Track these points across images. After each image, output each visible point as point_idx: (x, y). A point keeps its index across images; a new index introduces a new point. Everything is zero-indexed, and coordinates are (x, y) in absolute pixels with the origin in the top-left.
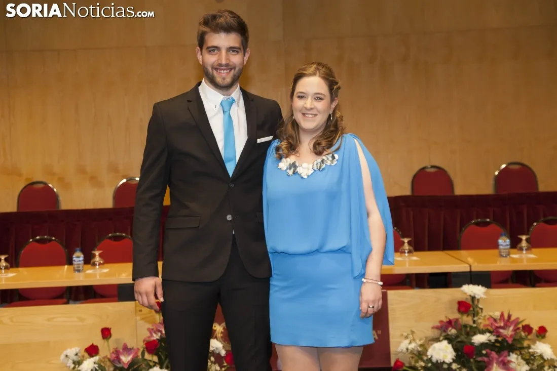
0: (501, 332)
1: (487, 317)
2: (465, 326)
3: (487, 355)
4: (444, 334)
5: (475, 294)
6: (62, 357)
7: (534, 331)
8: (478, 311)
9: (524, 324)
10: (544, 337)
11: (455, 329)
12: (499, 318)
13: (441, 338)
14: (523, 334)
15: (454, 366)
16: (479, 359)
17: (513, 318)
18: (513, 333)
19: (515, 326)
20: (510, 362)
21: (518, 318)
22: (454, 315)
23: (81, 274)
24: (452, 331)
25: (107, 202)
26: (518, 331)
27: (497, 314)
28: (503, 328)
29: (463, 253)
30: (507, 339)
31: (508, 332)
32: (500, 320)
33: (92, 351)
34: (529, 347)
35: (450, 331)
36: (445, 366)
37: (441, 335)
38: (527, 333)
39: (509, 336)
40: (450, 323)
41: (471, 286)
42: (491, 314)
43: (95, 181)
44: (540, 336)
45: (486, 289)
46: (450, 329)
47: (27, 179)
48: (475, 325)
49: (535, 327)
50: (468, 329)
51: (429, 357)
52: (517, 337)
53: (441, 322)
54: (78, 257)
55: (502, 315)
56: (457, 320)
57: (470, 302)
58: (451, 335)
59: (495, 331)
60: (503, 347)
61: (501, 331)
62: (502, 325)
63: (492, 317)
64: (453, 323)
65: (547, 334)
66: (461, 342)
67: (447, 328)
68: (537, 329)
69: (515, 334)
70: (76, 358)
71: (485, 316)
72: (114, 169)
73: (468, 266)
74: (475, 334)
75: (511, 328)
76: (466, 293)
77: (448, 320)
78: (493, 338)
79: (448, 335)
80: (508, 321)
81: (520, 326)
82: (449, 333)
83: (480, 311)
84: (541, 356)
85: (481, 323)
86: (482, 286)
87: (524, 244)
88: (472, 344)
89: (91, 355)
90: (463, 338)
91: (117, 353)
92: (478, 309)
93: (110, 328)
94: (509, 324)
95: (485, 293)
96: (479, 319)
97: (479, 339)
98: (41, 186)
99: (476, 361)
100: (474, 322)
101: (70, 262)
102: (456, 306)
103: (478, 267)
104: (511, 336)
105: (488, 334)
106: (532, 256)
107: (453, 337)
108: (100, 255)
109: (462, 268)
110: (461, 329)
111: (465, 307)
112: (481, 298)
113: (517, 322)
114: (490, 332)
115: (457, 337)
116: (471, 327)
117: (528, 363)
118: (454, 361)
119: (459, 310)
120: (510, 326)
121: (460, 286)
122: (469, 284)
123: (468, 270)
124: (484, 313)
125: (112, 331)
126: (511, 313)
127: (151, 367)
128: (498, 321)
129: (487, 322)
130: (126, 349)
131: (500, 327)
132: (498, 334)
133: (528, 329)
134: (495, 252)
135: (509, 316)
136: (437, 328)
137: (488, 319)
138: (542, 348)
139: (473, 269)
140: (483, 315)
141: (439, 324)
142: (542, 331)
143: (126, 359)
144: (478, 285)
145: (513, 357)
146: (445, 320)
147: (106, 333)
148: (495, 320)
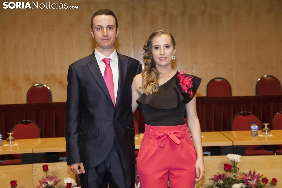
0: (249, 183)
1: (242, 173)
2: (229, 179)
4: (216, 183)
5: (234, 160)
7: (269, 181)
8: (236, 169)
9: (263, 177)
10: (275, 185)
11: (223, 180)
12: (248, 174)
13: (214, 186)
14: (262, 183)
17: (256, 174)
18: (256, 183)
19: (257, 179)
21: (259, 174)
22: (222, 172)
24: (221, 182)
26: (259, 182)
27: (247, 172)
28: (250, 180)
30: (252, 187)
31: (253, 183)
32: (249, 175)
35: (220, 181)
37: (214, 183)
38: (264, 183)
39: (253, 185)
40: (220, 177)
41: (232, 155)
42: (244, 171)
44: (273, 184)
45: (241, 156)
46: (219, 180)
48: (234, 178)
49: (270, 179)
50: (230, 180)
52: (259, 186)
53: (215, 176)
55: (250, 172)
56: (224, 175)
57: (231, 164)
58: (220, 184)
59: (246, 182)
61: (249, 182)
62: (250, 178)
63: (244, 173)
64: (222, 177)
65: (277, 183)
67: (218, 179)
69: (257, 184)
71: (240, 173)
73: (231, 142)
74: (235, 183)
75: (255, 180)
76: (229, 159)
77: (219, 175)
78: (244, 186)
79: (218, 184)
80: (253, 175)
81: (261, 179)
82: (219, 183)
83: (237, 170)
85: (238, 177)
86: (239, 155)
87: (266, 128)
90: (226, 186)
92: (236, 168)
93: (16, 181)
94: (254, 178)
95: (240, 159)
96: (237, 174)
97: (236, 187)
100: (235, 176)
102: (223, 167)
103: (237, 143)
104: (255, 185)
105: (241, 184)
106: (271, 135)
107: (222, 185)
109: (229, 143)
110: (226, 180)
111: (228, 167)
112: (238, 162)
113: (258, 176)
114: (243, 182)
115: (224, 185)
116: (232, 179)
119: (225, 169)
120: (254, 179)
121: (226, 154)
122: (231, 153)
123: (231, 144)
124: (240, 171)
126: (255, 171)
128: (248, 176)
129: (241, 177)
131: (248, 180)
132: (247, 184)
133: (265, 180)
134: (249, 132)
135: (254, 173)
136: (212, 179)
137: (242, 174)
139: (235, 144)
140: (239, 172)
141: (214, 177)
142: (274, 181)
144: (237, 154)
146: (217, 175)
148: (246, 175)
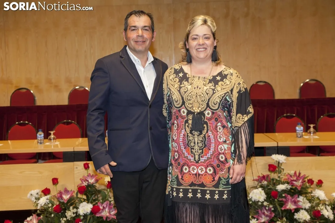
0: (294, 184)
1: (287, 174)
2: (273, 180)
3: (285, 197)
4: (260, 184)
5: (279, 160)
6: (29, 195)
7: (315, 183)
8: (281, 170)
9: (308, 178)
10: (321, 186)
11: (267, 181)
12: (293, 175)
13: (258, 187)
14: (308, 185)
15: (265, 203)
16: (280, 199)
17: (301, 175)
18: (301, 184)
19: (303, 180)
20: (299, 201)
21: (305, 175)
22: (266, 173)
23: (42, 145)
24: (265, 183)
26: (304, 183)
27: (292, 172)
28: (295, 181)
30: (297, 188)
31: (299, 183)
32: (294, 176)
33: (46, 192)
34: (311, 193)
35: (264, 182)
36: (260, 203)
37: (258, 184)
38: (310, 184)
39: (299, 186)
40: (264, 177)
41: (277, 155)
42: (289, 172)
43: (57, 88)
44: (319, 185)
45: (286, 157)
46: (263, 181)
47: (16, 87)
48: (279, 179)
49: (316, 181)
50: (275, 181)
51: (250, 198)
52: (304, 187)
53: (259, 176)
55: (295, 173)
56: (268, 176)
57: (276, 165)
58: (264, 185)
59: (291, 183)
60: (294, 192)
61: (294, 182)
62: (295, 179)
63: (289, 174)
64: (266, 178)
65: (323, 185)
66: (270, 189)
68: (317, 181)
69: (302, 184)
70: (37, 196)
71: (285, 173)
72: (68, 81)
73: (276, 143)
74: (279, 184)
75: (300, 181)
76: (274, 160)
77: (263, 176)
78: (289, 187)
79: (262, 185)
80: (298, 176)
81: (306, 180)
82: (263, 184)
83: (282, 170)
84: (318, 198)
85: (282, 178)
86: (284, 155)
87: (312, 129)
88: (277, 190)
89: (45, 195)
90: (271, 187)
91: (61, 193)
92: (281, 169)
93: (58, 179)
94: (299, 179)
95: (285, 159)
96: (282, 175)
97: (280, 187)
98: (24, 90)
99: (278, 201)
100: (279, 177)
102: (268, 167)
103: (281, 144)
104: (300, 186)
105: (286, 185)
106: (317, 137)
107: (266, 186)
108: (54, 134)
109: (273, 144)
110: (270, 181)
111: (272, 168)
112: (283, 163)
113: (304, 177)
114: (288, 183)
115: (268, 186)
116: (277, 180)
117: (310, 202)
118: (265, 200)
119: (269, 170)
120: (300, 180)
121: (271, 155)
122: (276, 154)
123: (276, 145)
124: (285, 172)
125: (59, 180)
126: (300, 172)
127: (82, 202)
128: (293, 176)
129: (286, 178)
130: (66, 191)
132: (292, 185)
133: (311, 182)
134: (294, 134)
135: (300, 174)
136: (256, 180)
137: (287, 175)
138: (320, 193)
139: (279, 145)
140: (284, 173)
141: (257, 178)
142: (320, 183)
143: (66, 197)
144: (282, 155)
145: (301, 198)
146: (261, 176)
147: (55, 181)
148: (291, 176)
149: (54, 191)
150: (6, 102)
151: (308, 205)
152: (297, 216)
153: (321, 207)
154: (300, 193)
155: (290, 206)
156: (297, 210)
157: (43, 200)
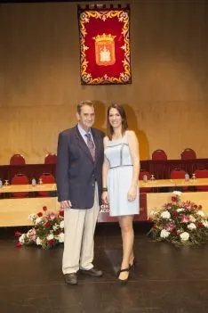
0: (187, 208)
3: (182, 216)
5: (178, 194)
6: (29, 217)
9: (195, 204)
10: (201, 209)
11: (171, 207)
13: (166, 210)
15: (170, 220)
16: (179, 217)
17: (191, 203)
20: (190, 218)
21: (193, 203)
22: (170, 202)
23: (35, 187)
25: (43, 162)
26: (193, 207)
27: (185, 201)
29: (171, 180)
30: (189, 210)
31: (189, 208)
32: (186, 203)
33: (40, 215)
34: (196, 213)
36: (167, 220)
38: (195, 208)
40: (169, 205)
41: (176, 191)
42: (183, 201)
43: (38, 154)
45: (182, 192)
46: (169, 207)
47: (13, 154)
48: (177, 205)
49: (198, 206)
50: (175, 207)
52: (192, 209)
54: (34, 181)
55: (187, 201)
56: (171, 204)
57: (176, 197)
59: (185, 207)
60: (187, 213)
62: (187, 205)
66: (173, 211)
70: (34, 217)
72: (45, 150)
74: (178, 208)
76: (174, 194)
78: (184, 210)
79: (168, 209)
80: (189, 203)
81: (193, 205)
83: (179, 200)
84: (200, 216)
85: (179, 204)
87: (194, 177)
88: (177, 212)
91: (49, 215)
94: (190, 205)
95: (181, 194)
97: (179, 210)
98: (18, 156)
101: (30, 183)
102: (171, 199)
105: (182, 208)
106: (197, 181)
107: (170, 210)
108: (42, 181)
109: (174, 185)
110: (173, 207)
111: (175, 199)
117: (196, 218)
118: (170, 218)
121: (173, 191)
124: (181, 201)
125: (47, 208)
126: (190, 201)
130: (53, 214)
133: (196, 206)
134: (184, 180)
137: (182, 203)
138: (200, 213)
139: (177, 186)
141: (165, 205)
142: (200, 207)
143: (52, 218)
145: (191, 216)
146: (167, 204)
147: (45, 208)
149: (45, 214)
150: (7, 163)
151: (194, 220)
152: (189, 226)
153: (202, 221)
154: (190, 213)
155: (185, 221)
156: (189, 223)
157: (39, 220)
